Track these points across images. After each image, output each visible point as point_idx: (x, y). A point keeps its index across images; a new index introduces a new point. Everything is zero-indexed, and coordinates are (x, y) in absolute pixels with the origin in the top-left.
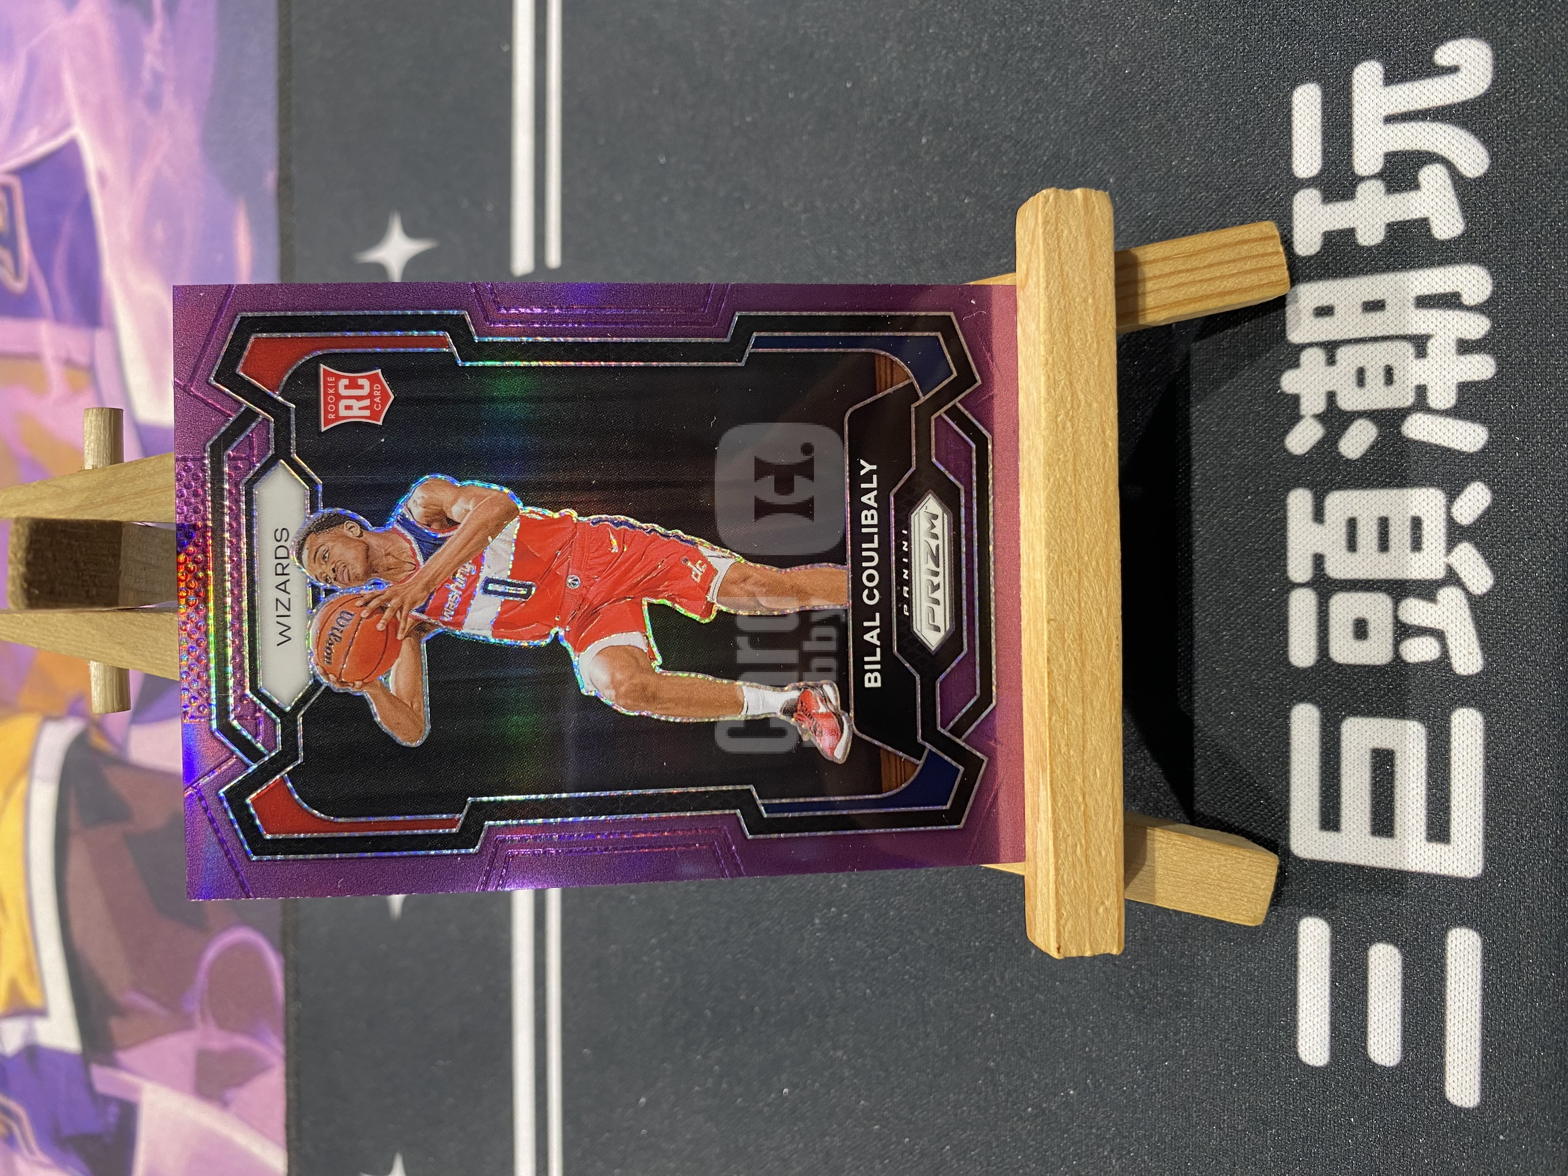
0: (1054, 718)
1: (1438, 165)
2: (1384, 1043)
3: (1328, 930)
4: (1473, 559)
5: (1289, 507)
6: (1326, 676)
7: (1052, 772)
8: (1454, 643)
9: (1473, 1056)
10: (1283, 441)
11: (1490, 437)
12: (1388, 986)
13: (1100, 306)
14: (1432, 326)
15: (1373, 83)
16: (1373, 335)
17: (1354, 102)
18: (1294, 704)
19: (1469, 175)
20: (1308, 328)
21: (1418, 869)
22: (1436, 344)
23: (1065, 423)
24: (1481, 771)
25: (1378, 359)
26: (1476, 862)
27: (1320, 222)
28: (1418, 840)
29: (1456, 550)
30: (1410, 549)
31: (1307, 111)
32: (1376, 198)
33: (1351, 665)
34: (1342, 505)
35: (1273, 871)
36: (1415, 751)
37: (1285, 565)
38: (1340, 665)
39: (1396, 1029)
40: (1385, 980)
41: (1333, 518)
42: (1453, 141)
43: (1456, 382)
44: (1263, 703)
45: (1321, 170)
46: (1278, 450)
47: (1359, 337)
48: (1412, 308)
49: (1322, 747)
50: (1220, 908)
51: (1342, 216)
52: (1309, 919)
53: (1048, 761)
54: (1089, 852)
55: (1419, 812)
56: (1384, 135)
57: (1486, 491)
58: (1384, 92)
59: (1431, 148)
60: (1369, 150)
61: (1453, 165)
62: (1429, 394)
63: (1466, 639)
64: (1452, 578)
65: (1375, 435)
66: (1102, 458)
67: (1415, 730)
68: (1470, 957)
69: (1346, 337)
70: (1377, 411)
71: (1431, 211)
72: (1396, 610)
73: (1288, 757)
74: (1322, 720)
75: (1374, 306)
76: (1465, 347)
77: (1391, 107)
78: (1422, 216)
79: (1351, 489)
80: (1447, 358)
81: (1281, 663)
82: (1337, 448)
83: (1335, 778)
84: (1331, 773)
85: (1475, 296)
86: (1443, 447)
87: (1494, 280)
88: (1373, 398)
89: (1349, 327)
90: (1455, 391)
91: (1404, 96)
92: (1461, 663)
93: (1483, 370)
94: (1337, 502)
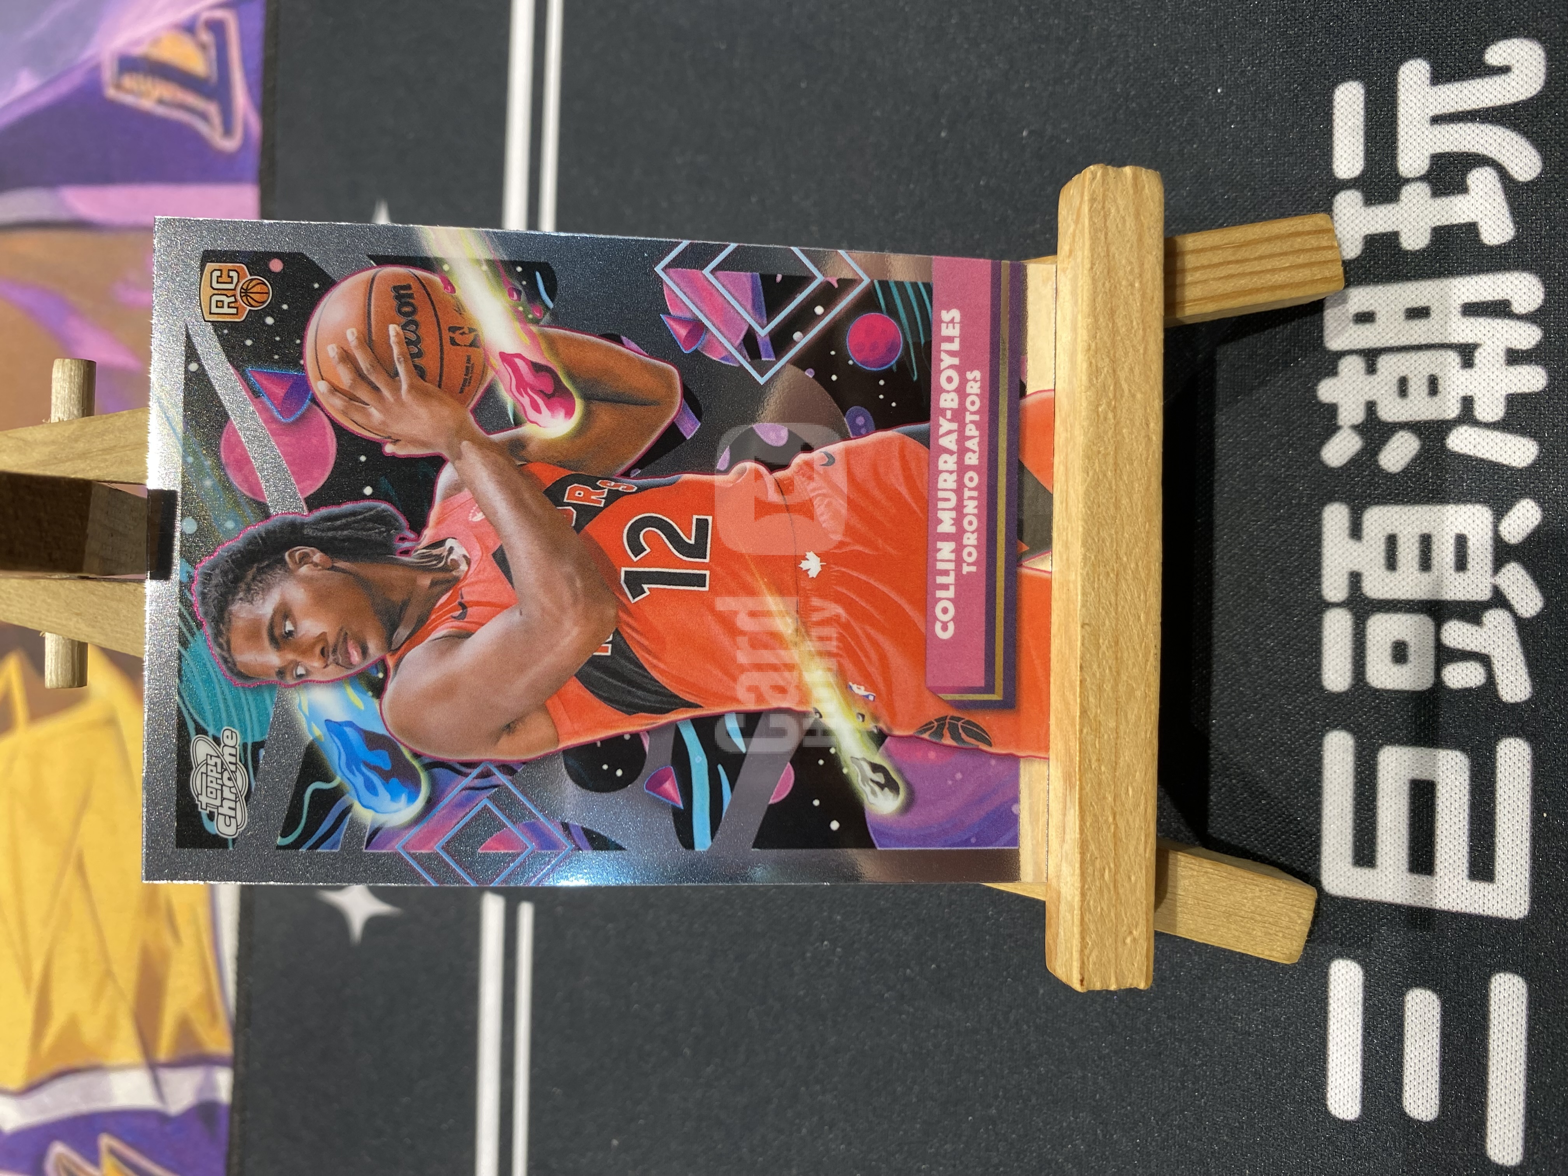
0: (1085, 731)
1: (1488, 168)
2: (1420, 1096)
3: (1361, 973)
4: (1521, 580)
5: (1325, 522)
6: (1361, 701)
7: (1081, 789)
8: (1501, 668)
9: (1517, 1110)
10: (1318, 452)
11: (1541, 452)
12: (1426, 1034)
13: (1148, 291)
14: (1480, 335)
15: (1419, 82)
16: (1416, 343)
17: (1400, 101)
18: (1327, 731)
19: (1521, 179)
20: (1347, 335)
21: (1459, 910)
22: (1484, 354)
23: (1106, 413)
24: (1529, 806)
25: (1421, 369)
26: (1522, 902)
27: (1361, 225)
28: (1460, 878)
29: (1504, 570)
30: (1453, 568)
31: (1350, 110)
32: (1422, 202)
33: (1389, 690)
34: (1381, 522)
35: (1311, 905)
36: (1457, 783)
37: (1319, 584)
38: (1377, 690)
39: (1433, 1082)
40: (1422, 1028)
41: (1372, 534)
42: (1504, 144)
43: (1504, 394)
44: (1294, 730)
45: (1363, 171)
46: (1313, 462)
47: (1402, 344)
48: (1459, 316)
49: (1356, 777)
50: (1253, 943)
51: (1385, 219)
52: (1341, 961)
53: (1078, 777)
54: (1118, 877)
55: (1461, 849)
56: (1430, 136)
57: (1537, 508)
58: (1432, 92)
59: (1481, 150)
60: (1414, 151)
61: (1504, 168)
62: (1476, 406)
63: (1514, 665)
64: (1499, 600)
65: (1418, 448)
66: (1145, 452)
67: (1458, 761)
68: (1515, 1005)
69: (1388, 345)
70: (1420, 422)
71: (1480, 216)
72: (1437, 633)
73: (1320, 787)
74: (1356, 749)
75: (1418, 313)
76: (1514, 357)
77: (1439, 107)
78: (1470, 221)
79: (1391, 503)
80: (1495, 369)
81: (1313, 687)
82: (1377, 461)
83: (1370, 810)
84: (1367, 805)
85: (1525, 304)
86: (1491, 462)
87: (1546, 288)
88: (1416, 409)
89: (1390, 335)
90: (1504, 403)
91: (1452, 96)
92: (1508, 690)
93: (1534, 381)
94: (1376, 517)
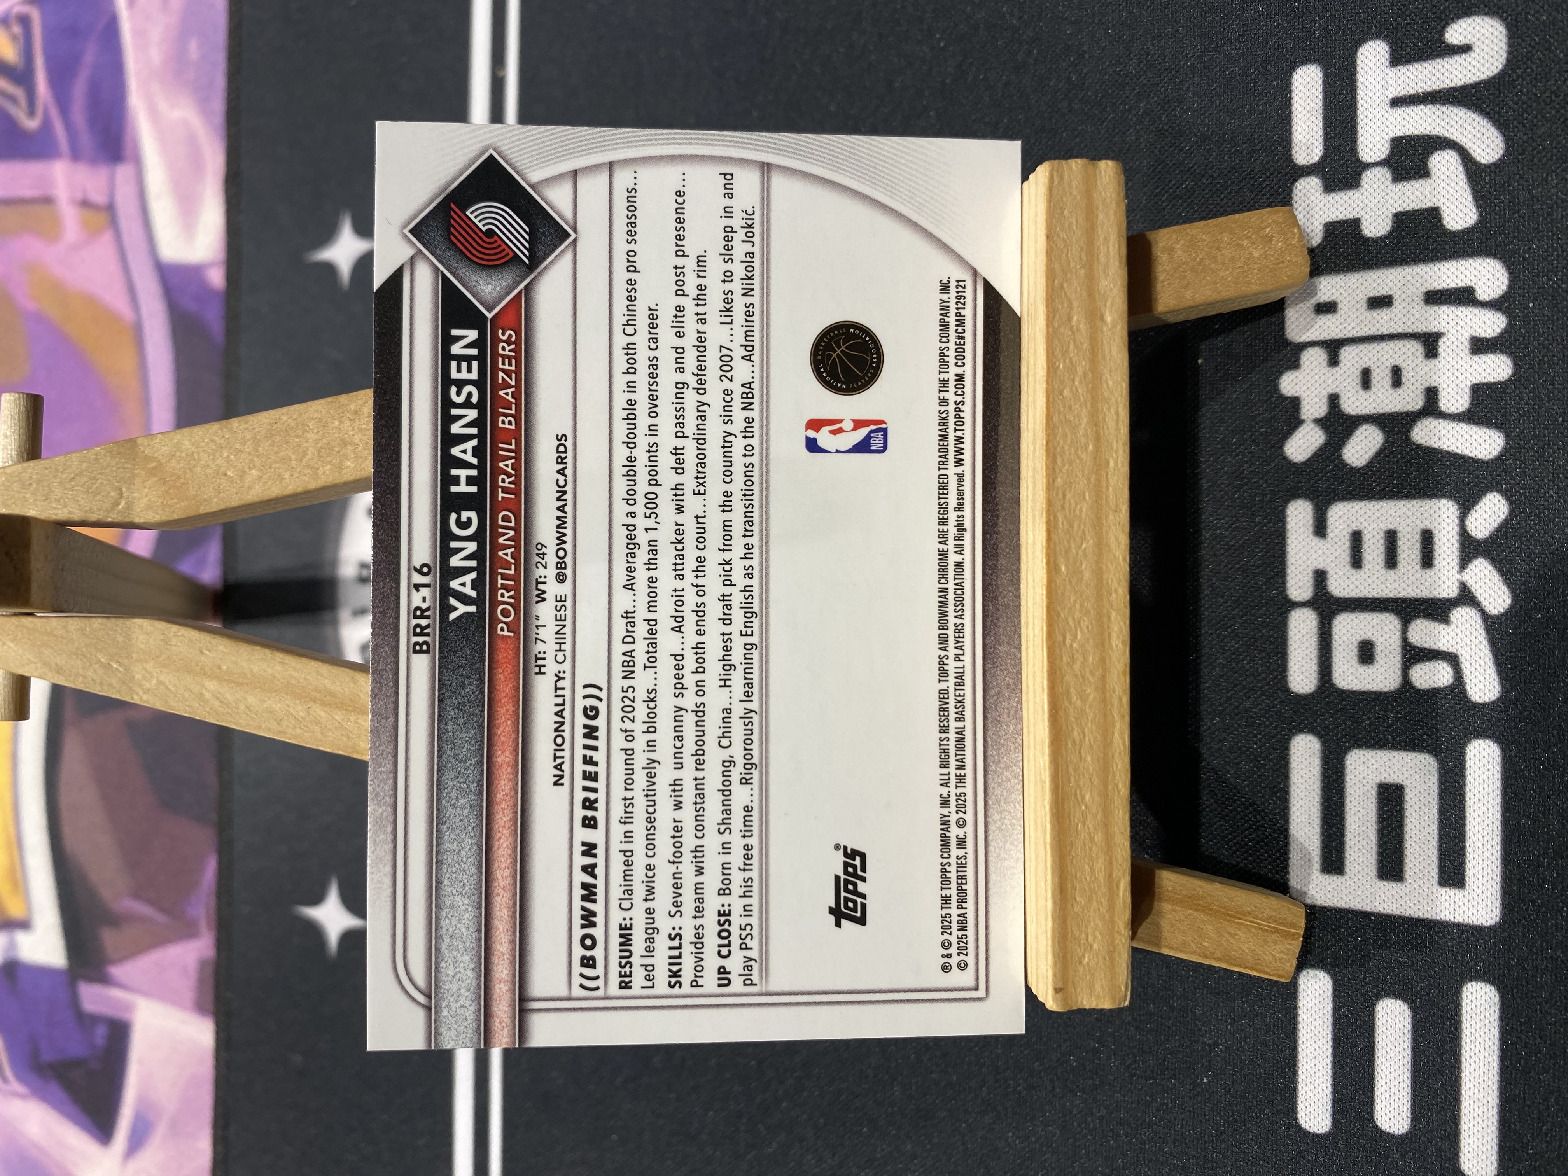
1: (1450, 151)
2: (1391, 1108)
3: (1330, 983)
4: (1489, 576)
5: (1289, 519)
6: (1329, 703)
8: (1469, 667)
9: (1490, 1123)
10: (1281, 448)
11: (1507, 443)
12: (1397, 1044)
14: (1443, 324)
15: (1378, 64)
16: (1379, 333)
17: (1359, 84)
18: (1294, 734)
19: (1483, 161)
20: (1308, 326)
21: (1430, 916)
22: (1448, 344)
24: (1499, 809)
25: (1384, 360)
26: (1493, 908)
27: (1321, 213)
28: (1429, 884)
29: (1471, 566)
30: (1420, 565)
31: (1307, 91)
32: (1383, 187)
33: (1355, 691)
34: (1345, 518)
36: (1426, 787)
37: (1284, 583)
38: (1343, 691)
39: (1405, 1093)
40: (1394, 1037)
41: (1337, 531)
42: (1466, 125)
43: (1469, 384)
44: (1260, 734)
45: (1323, 157)
46: (1276, 458)
47: (1364, 335)
48: (1422, 304)
49: (1323, 781)
51: (1346, 206)
52: (1311, 971)
55: (1431, 853)
56: (1390, 119)
57: (1504, 502)
58: (1391, 74)
59: (1443, 133)
60: (1374, 134)
61: (1466, 151)
62: (1440, 397)
63: (1483, 664)
64: (1466, 597)
65: (1382, 441)
67: (1427, 764)
68: (1487, 1014)
69: (1351, 336)
70: (1383, 414)
71: (1442, 200)
72: (1404, 632)
73: (1287, 792)
74: (1323, 752)
75: (1380, 302)
76: (1479, 346)
77: (1399, 89)
78: (1431, 205)
79: (1356, 499)
80: (1459, 358)
81: (1279, 689)
82: (1341, 456)
83: (1337, 815)
84: (1334, 810)
85: (1490, 291)
86: (1456, 454)
87: (1510, 273)
88: (1379, 401)
89: (1354, 324)
90: (1469, 394)
91: (1412, 77)
92: (1477, 689)
93: (1500, 370)
94: (1340, 513)
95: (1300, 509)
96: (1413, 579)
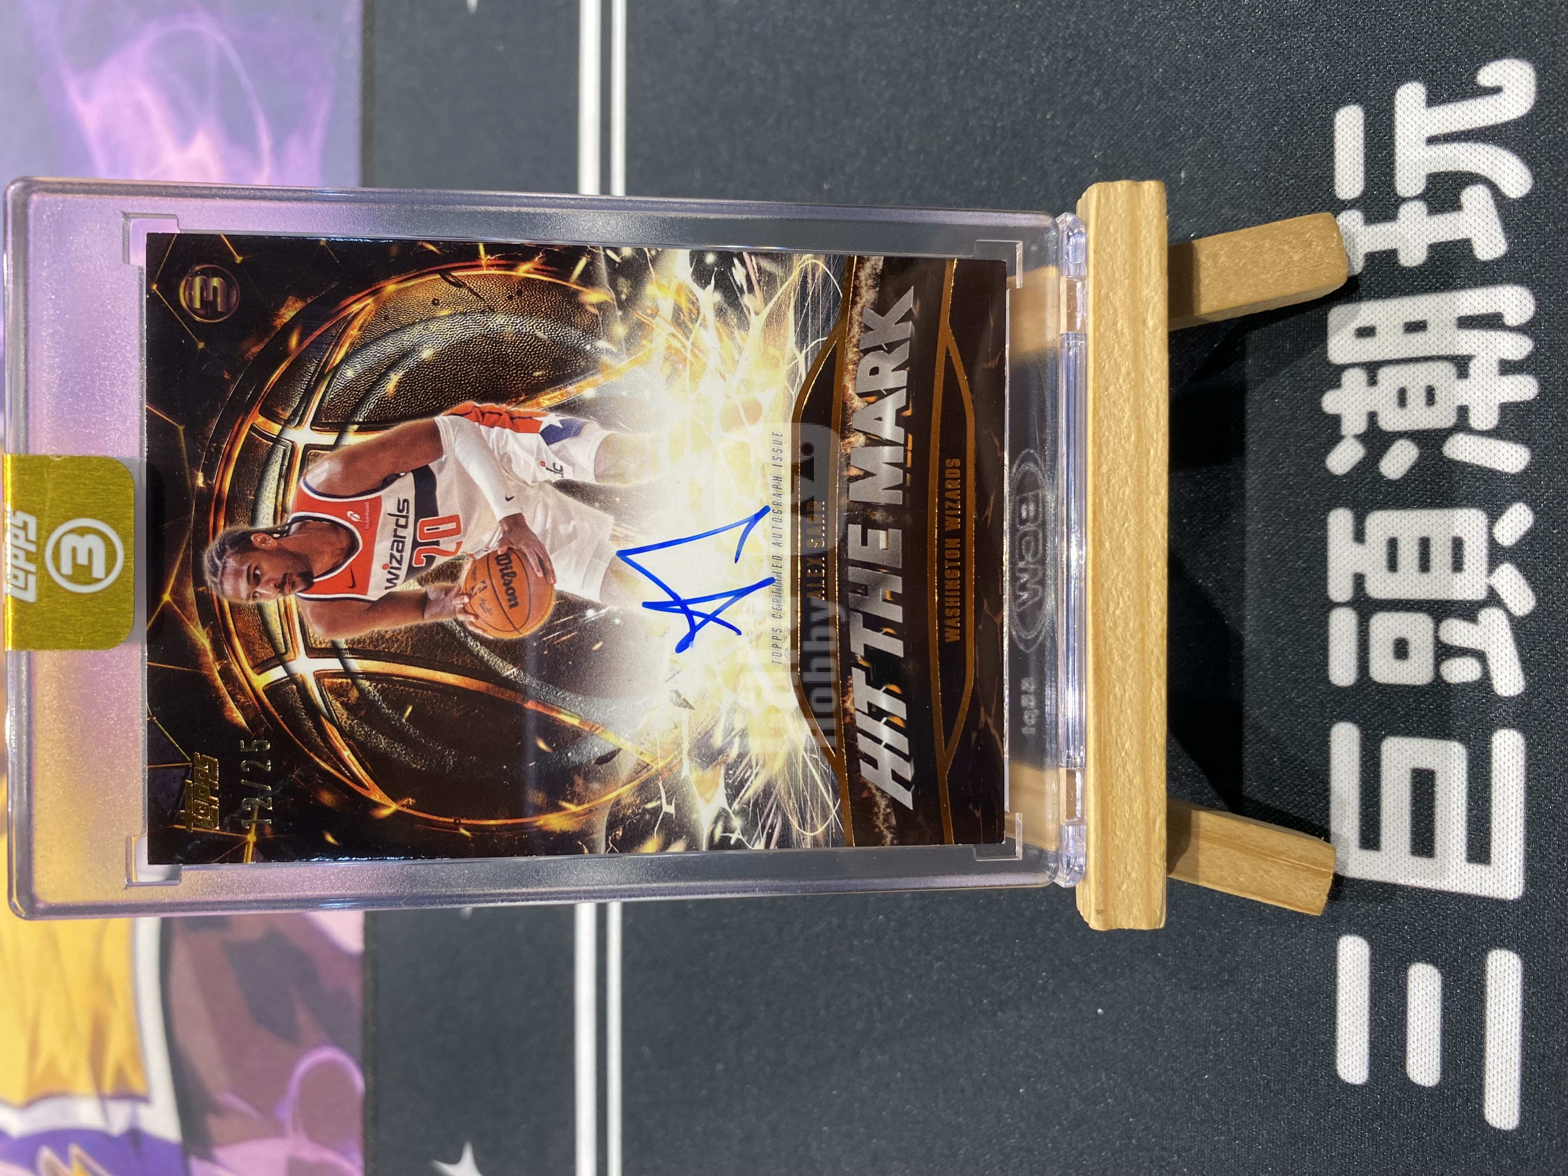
1: (1481, 186)
2: (1423, 1063)
3: (1368, 949)
4: (1515, 580)
5: (1330, 527)
6: (1366, 695)
8: (1495, 663)
10: (1323, 462)
11: (1533, 458)
12: (1428, 1005)
14: (1474, 346)
15: (1415, 104)
16: (1415, 355)
17: (1397, 123)
18: (1334, 723)
19: (1512, 196)
20: (1350, 348)
21: (1458, 890)
24: (1522, 793)
25: (1419, 380)
26: (1517, 884)
27: (1363, 244)
28: (1459, 860)
29: (1497, 571)
30: (1451, 569)
31: (1350, 132)
32: (1419, 219)
33: (1391, 685)
34: (1383, 526)
36: (1456, 771)
37: (1326, 584)
38: (1380, 685)
39: (1435, 1049)
40: (1424, 1000)
41: (1374, 537)
42: (1496, 162)
43: (1498, 403)
44: (1304, 721)
45: (1363, 192)
46: (1318, 470)
47: (1401, 357)
48: (1455, 328)
49: (1361, 766)
51: (1384, 237)
52: (1349, 937)
55: (1460, 833)
56: (1426, 156)
57: (1528, 511)
58: (1427, 114)
59: (1474, 169)
60: (1411, 171)
61: (1496, 186)
62: (1470, 415)
63: (1508, 661)
64: (1493, 599)
65: (1416, 456)
67: (1456, 751)
68: (1510, 979)
69: (1387, 358)
70: (1418, 431)
71: (1474, 232)
72: (1436, 630)
73: (1328, 775)
74: (1362, 739)
75: (1416, 327)
76: (1507, 368)
77: (1434, 128)
78: (1464, 236)
79: (1392, 508)
80: (1489, 379)
81: (1320, 681)
82: (1378, 469)
83: (1375, 797)
84: (1372, 792)
85: (1517, 317)
86: (1485, 468)
87: (1536, 300)
88: (1414, 418)
89: (1391, 347)
90: (1497, 412)
91: (1447, 117)
92: (1502, 684)
93: (1526, 390)
94: (1378, 521)
95: (1341, 518)
96: (1445, 582)
